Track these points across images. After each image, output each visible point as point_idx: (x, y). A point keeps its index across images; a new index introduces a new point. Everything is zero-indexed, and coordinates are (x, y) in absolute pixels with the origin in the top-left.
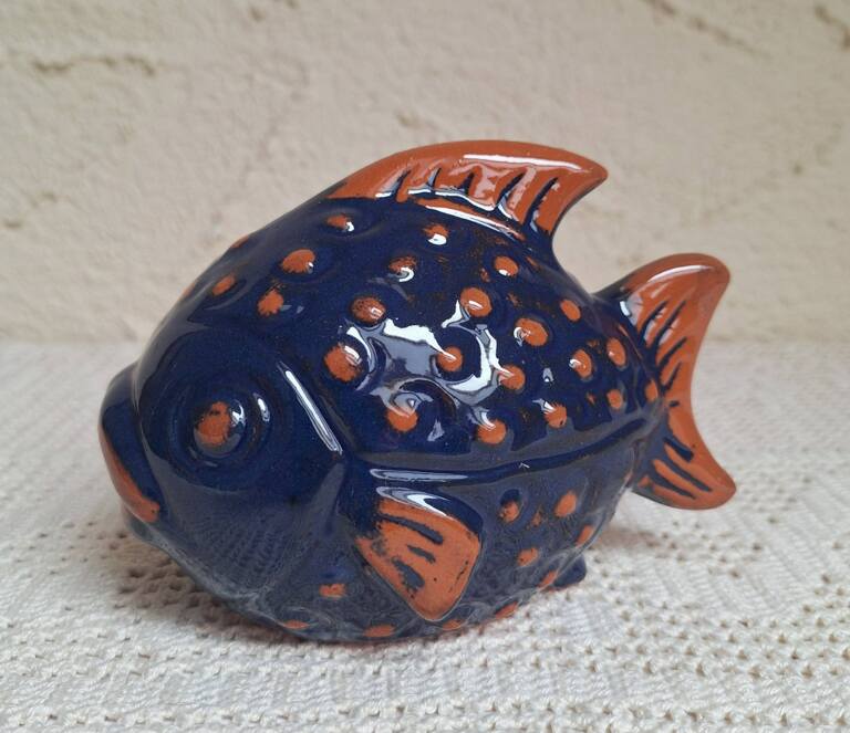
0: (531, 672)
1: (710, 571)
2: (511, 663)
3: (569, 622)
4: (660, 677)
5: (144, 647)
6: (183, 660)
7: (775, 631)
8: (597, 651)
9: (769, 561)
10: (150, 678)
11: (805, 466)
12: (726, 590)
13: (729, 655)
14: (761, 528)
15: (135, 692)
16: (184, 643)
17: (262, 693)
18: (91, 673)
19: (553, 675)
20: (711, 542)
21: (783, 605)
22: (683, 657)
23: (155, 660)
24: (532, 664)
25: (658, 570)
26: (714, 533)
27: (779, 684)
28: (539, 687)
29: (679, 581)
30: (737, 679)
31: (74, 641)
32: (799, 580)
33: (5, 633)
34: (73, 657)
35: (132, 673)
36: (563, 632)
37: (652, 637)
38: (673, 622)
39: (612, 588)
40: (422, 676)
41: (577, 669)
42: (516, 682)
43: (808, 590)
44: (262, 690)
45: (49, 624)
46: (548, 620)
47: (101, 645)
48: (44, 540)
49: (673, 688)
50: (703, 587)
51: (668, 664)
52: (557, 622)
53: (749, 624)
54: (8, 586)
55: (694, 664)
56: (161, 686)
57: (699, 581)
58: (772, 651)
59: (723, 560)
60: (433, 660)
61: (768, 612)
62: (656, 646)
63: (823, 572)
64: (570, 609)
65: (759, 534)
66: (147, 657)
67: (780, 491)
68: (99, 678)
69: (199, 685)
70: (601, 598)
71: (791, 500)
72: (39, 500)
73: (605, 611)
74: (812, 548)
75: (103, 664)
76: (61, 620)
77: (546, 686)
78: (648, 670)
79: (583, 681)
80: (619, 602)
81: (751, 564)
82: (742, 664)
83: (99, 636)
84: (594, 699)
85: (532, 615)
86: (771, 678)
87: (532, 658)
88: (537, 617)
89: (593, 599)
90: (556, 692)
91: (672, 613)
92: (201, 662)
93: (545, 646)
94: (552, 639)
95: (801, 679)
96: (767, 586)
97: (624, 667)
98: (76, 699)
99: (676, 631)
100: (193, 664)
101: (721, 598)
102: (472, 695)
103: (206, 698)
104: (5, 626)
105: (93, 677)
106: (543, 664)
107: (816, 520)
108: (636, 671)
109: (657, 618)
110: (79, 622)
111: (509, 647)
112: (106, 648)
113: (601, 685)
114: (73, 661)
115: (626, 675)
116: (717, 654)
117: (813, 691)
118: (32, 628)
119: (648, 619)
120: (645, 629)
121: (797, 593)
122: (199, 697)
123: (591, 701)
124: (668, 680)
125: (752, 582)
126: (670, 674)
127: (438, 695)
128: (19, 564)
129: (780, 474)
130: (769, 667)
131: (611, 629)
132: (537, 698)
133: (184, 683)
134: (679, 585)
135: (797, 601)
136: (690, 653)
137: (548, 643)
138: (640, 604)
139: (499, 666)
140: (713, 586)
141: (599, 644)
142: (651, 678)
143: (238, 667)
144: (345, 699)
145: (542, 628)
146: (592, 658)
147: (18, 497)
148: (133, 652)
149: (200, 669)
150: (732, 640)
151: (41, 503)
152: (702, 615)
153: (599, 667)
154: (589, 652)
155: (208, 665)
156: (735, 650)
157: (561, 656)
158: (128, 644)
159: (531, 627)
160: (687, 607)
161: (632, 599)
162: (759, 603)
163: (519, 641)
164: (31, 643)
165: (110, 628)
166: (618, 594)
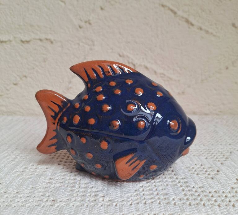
0: (158, 205)
1: (206, 178)
2: (152, 203)
3: (167, 192)
4: (193, 207)
5: (53, 198)
7: (224, 194)
8: (175, 200)
9: (221, 175)
10: (55, 207)
11: (230, 149)
12: (210, 183)
13: (212, 201)
14: (219, 166)
15: (51, 210)
17: (85, 211)
18: (39, 206)
19: (164, 206)
20: (205, 170)
21: (226, 187)
22: (199, 201)
23: (56, 202)
24: (158, 203)
25: (191, 177)
26: (206, 167)
27: (226, 208)
28: (161, 209)
29: (197, 180)
30: (214, 207)
31: (35, 197)
32: (230, 180)
33: (16, 195)
34: (34, 201)
35: (50, 205)
36: (166, 194)
37: (191, 196)
38: (196, 191)
39: (179, 182)
40: (128, 206)
41: (171, 204)
42: (154, 208)
43: (233, 183)
44: (85, 210)
45: (27, 192)
46: (162, 191)
47: (42, 198)
48: (26, 169)
49: (197, 210)
50: (204, 182)
51: (195, 203)
52: (165, 192)
53: (217, 192)
54: (16, 182)
55: (202, 203)
56: (58, 209)
57: (203, 180)
58: (223, 200)
59: (209, 174)
60: (131, 202)
61: (222, 189)
62: (192, 198)
63: (236, 178)
64: (168, 188)
65: (218, 167)
66: (54, 201)
67: (224, 156)
68: (41, 207)
69: (68, 208)
70: (176, 185)
71: (227, 158)
72: (24, 158)
73: (177, 188)
74: (233, 171)
75: (42, 203)
76: (31, 191)
77: (162, 209)
78: (190, 205)
79: (172, 208)
80: (181, 186)
81: (217, 176)
82: (215, 203)
83: (41, 195)
84: (176, 212)
85: (157, 190)
86: (224, 207)
87: (158, 201)
88: (159, 190)
89: (174, 185)
90: (165, 211)
91: (196, 189)
93: (161, 198)
95: (232, 207)
96: (221, 182)
97: (183, 204)
98: (35, 213)
99: (197, 194)
100: (67, 203)
101: (209, 185)
102: (142, 212)
103: (70, 212)
104: (16, 193)
105: (40, 206)
106: (161, 203)
107: (234, 164)
108: (187, 205)
109: (192, 190)
110: (36, 191)
111: (151, 198)
112: (43, 198)
113: (177, 209)
114: (34, 202)
115: (184, 206)
116: (209, 200)
117: (235, 211)
118: (23, 193)
119: (189, 191)
120: (189, 193)
121: (230, 184)
122: (69, 212)
123: (175, 213)
124: (196, 207)
125: (217, 180)
126: (196, 206)
127: (133, 212)
128: (19, 176)
129: (224, 151)
130: (223, 204)
131: (179, 193)
132: (160, 212)
133: (65, 208)
134: (197, 182)
135: (230, 185)
136: (201, 200)
137: (162, 197)
138: (187, 186)
139: (149, 203)
140: (206, 182)
141: (176, 198)
142: (191, 207)
143: (79, 203)
144: (108, 213)
145: (160, 193)
146: (175, 201)
147: (18, 157)
148: (51, 199)
150: (212, 196)
151: (25, 159)
152: (204, 190)
153: (177, 204)
154: (174, 200)
155: (71, 203)
156: (213, 199)
157: (166, 201)
158: (49, 197)
159: (158, 193)
160: (200, 187)
161: (185, 185)
162: (219, 186)
163: (154, 197)
164: (23, 197)
165: (44, 193)
166: (181, 184)
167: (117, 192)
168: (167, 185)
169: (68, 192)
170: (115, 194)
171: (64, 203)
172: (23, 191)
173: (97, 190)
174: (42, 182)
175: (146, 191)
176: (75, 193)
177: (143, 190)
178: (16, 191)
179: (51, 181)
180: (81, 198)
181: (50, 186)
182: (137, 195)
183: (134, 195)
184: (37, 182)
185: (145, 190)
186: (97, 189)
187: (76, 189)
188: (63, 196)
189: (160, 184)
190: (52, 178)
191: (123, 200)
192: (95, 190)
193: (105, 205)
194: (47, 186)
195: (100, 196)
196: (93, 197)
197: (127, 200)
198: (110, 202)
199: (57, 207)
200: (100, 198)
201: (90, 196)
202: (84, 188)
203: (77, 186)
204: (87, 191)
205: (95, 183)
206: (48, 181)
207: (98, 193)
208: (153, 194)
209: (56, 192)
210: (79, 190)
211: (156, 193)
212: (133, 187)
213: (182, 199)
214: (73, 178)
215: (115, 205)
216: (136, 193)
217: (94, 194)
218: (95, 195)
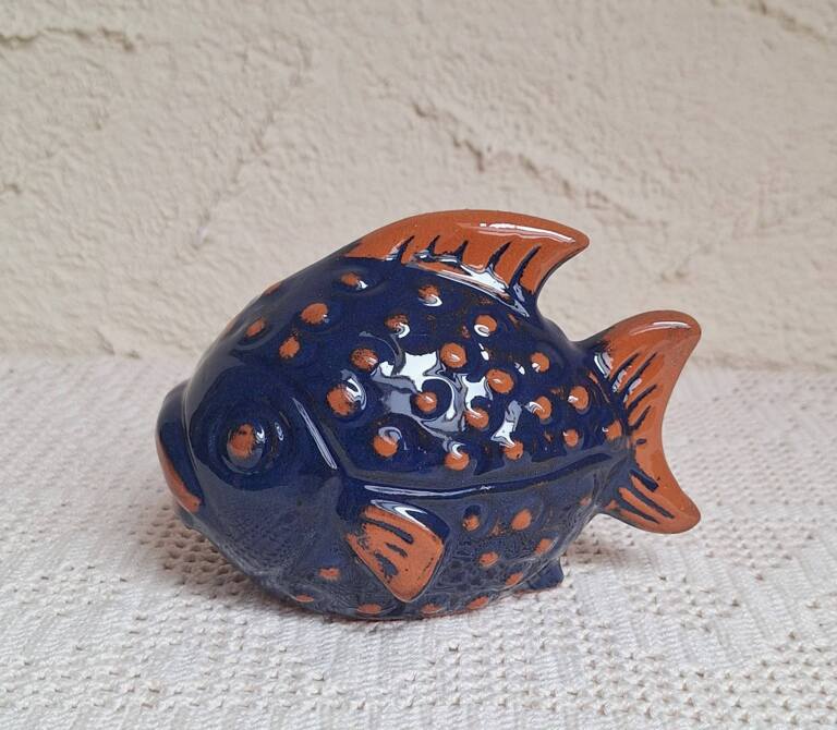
0: (497, 711)
1: (683, 626)
3: (540, 669)
5: (154, 683)
6: (189, 695)
7: (725, 682)
8: (559, 695)
10: (161, 709)
12: (692, 644)
13: (677, 701)
14: (746, 586)
15: (148, 720)
16: (190, 681)
17: (259, 723)
18: (107, 705)
19: (516, 714)
21: (741, 659)
22: (637, 701)
23: (164, 694)
24: (500, 704)
25: (633, 624)
28: (503, 724)
30: (679, 721)
31: (89, 678)
32: (764, 637)
33: (24, 670)
34: (90, 691)
35: (144, 705)
36: (533, 678)
37: (612, 684)
39: (586, 639)
40: (401, 711)
41: (539, 709)
42: (484, 718)
43: (770, 647)
44: (260, 720)
45: (62, 662)
46: (520, 667)
47: (113, 681)
49: (619, 727)
50: (672, 640)
52: (529, 669)
53: (705, 676)
56: (171, 716)
57: (669, 635)
58: (717, 700)
59: (699, 615)
60: (410, 698)
61: (725, 664)
62: (614, 692)
63: (791, 630)
64: (543, 657)
66: (157, 691)
68: (115, 709)
69: (204, 715)
70: (574, 648)
73: (574, 659)
75: (117, 697)
76: (74, 659)
80: (589, 652)
83: (111, 673)
85: (506, 661)
87: (500, 699)
88: (511, 664)
89: (566, 649)
91: (637, 663)
92: (205, 697)
93: (514, 689)
94: (521, 683)
96: (732, 641)
97: (581, 708)
99: (635, 679)
100: (198, 698)
101: (685, 651)
103: (211, 726)
104: (22, 663)
105: (109, 708)
106: (510, 705)
109: (621, 667)
110: (91, 661)
111: (480, 690)
112: (119, 683)
113: (557, 723)
114: (90, 694)
118: (48, 665)
119: (613, 668)
120: (609, 676)
121: (759, 649)
122: (205, 725)
125: (719, 637)
130: (710, 713)
131: (576, 676)
133: (192, 713)
134: (650, 638)
135: (756, 656)
136: (644, 698)
137: (517, 687)
138: (609, 654)
139: (469, 705)
140: (680, 640)
141: (562, 689)
143: (238, 701)
145: (514, 674)
146: (555, 700)
148: (143, 687)
149: (204, 703)
150: (685, 689)
152: (663, 666)
153: (559, 708)
154: (553, 695)
155: (212, 699)
158: (139, 680)
159: (504, 673)
160: (651, 658)
161: (602, 649)
162: (719, 656)
163: (491, 684)
164: (49, 679)
165: (120, 665)
166: (590, 645)
167: (369, 668)
168: (543, 647)
169: (203, 664)
170: (363, 673)
171: (190, 700)
172: (48, 658)
173: (300, 660)
174: (111, 628)
175: (468, 665)
176: (226, 668)
177: (458, 664)
178: (22, 660)
179: (141, 625)
180: (247, 683)
181: (139, 643)
182: (435, 678)
183: (423, 677)
184: (92, 629)
185: (463, 662)
186: (300, 655)
187: (232, 653)
188: (185, 675)
189: (519, 644)
190: (144, 615)
191: (384, 694)
192: (294, 659)
193: (325, 705)
194: (129, 643)
195: (310, 678)
196: (285, 680)
197: (399, 693)
198: (341, 699)
199: (165, 711)
200: (310, 684)
201: (277, 677)
202: (258, 650)
203: (233, 646)
204: (268, 662)
205: (297, 638)
206: (131, 628)
207: (303, 669)
208: (488, 675)
209: (163, 663)
210: (239, 659)
211: (499, 672)
212: (423, 652)
213: (580, 693)
214: (219, 616)
215: (358, 708)
216: (431, 673)
217: (290, 672)
218: (293, 676)
